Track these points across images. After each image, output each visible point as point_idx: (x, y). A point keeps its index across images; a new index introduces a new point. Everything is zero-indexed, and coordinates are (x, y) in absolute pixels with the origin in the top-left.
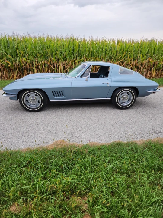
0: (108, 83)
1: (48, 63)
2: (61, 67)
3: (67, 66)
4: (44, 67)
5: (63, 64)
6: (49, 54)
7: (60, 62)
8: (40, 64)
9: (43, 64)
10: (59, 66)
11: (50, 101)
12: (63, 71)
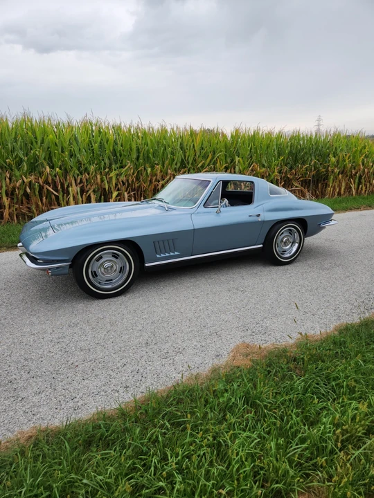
0: (258, 215)
1: (41, 181)
2: (75, 189)
3: (89, 187)
4: (28, 190)
5: (79, 181)
6: (41, 160)
7: (70, 178)
8: (18, 185)
9: (28, 184)
10: (68, 187)
11: (146, 265)
12: (80, 199)
